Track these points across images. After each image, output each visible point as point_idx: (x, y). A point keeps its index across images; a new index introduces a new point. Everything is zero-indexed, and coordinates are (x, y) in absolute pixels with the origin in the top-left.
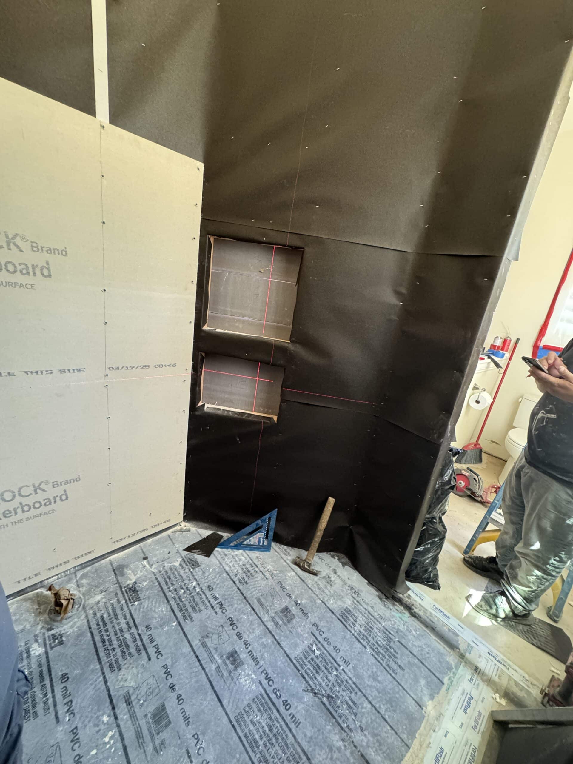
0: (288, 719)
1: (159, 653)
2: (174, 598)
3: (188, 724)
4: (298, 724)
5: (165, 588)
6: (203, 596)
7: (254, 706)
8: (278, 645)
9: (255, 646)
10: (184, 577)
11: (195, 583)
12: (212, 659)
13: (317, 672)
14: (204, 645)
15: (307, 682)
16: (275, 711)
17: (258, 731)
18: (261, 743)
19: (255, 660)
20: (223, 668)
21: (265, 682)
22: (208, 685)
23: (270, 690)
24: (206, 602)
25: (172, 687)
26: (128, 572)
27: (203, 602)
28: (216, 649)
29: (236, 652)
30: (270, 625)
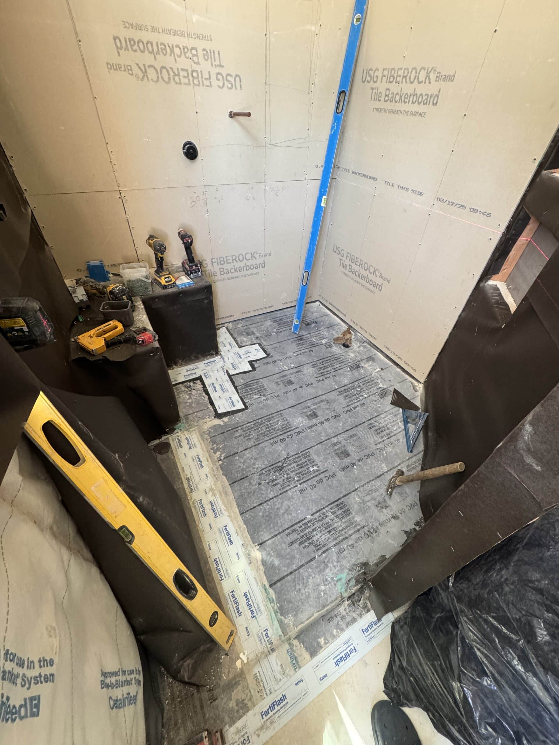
0: (276, 439)
1: (320, 381)
2: (354, 386)
3: (284, 393)
4: (272, 444)
5: (361, 381)
6: (356, 401)
7: (286, 422)
8: (318, 442)
9: (319, 428)
10: (370, 390)
11: (366, 396)
12: (314, 404)
13: (298, 465)
14: (322, 401)
15: (293, 456)
16: (281, 433)
17: (274, 423)
18: (268, 423)
19: (311, 427)
20: (309, 410)
21: (297, 430)
22: (300, 402)
23: (292, 432)
24: (352, 402)
25: (301, 387)
26: (370, 363)
27: (351, 401)
28: (320, 407)
29: (317, 417)
30: (335, 440)
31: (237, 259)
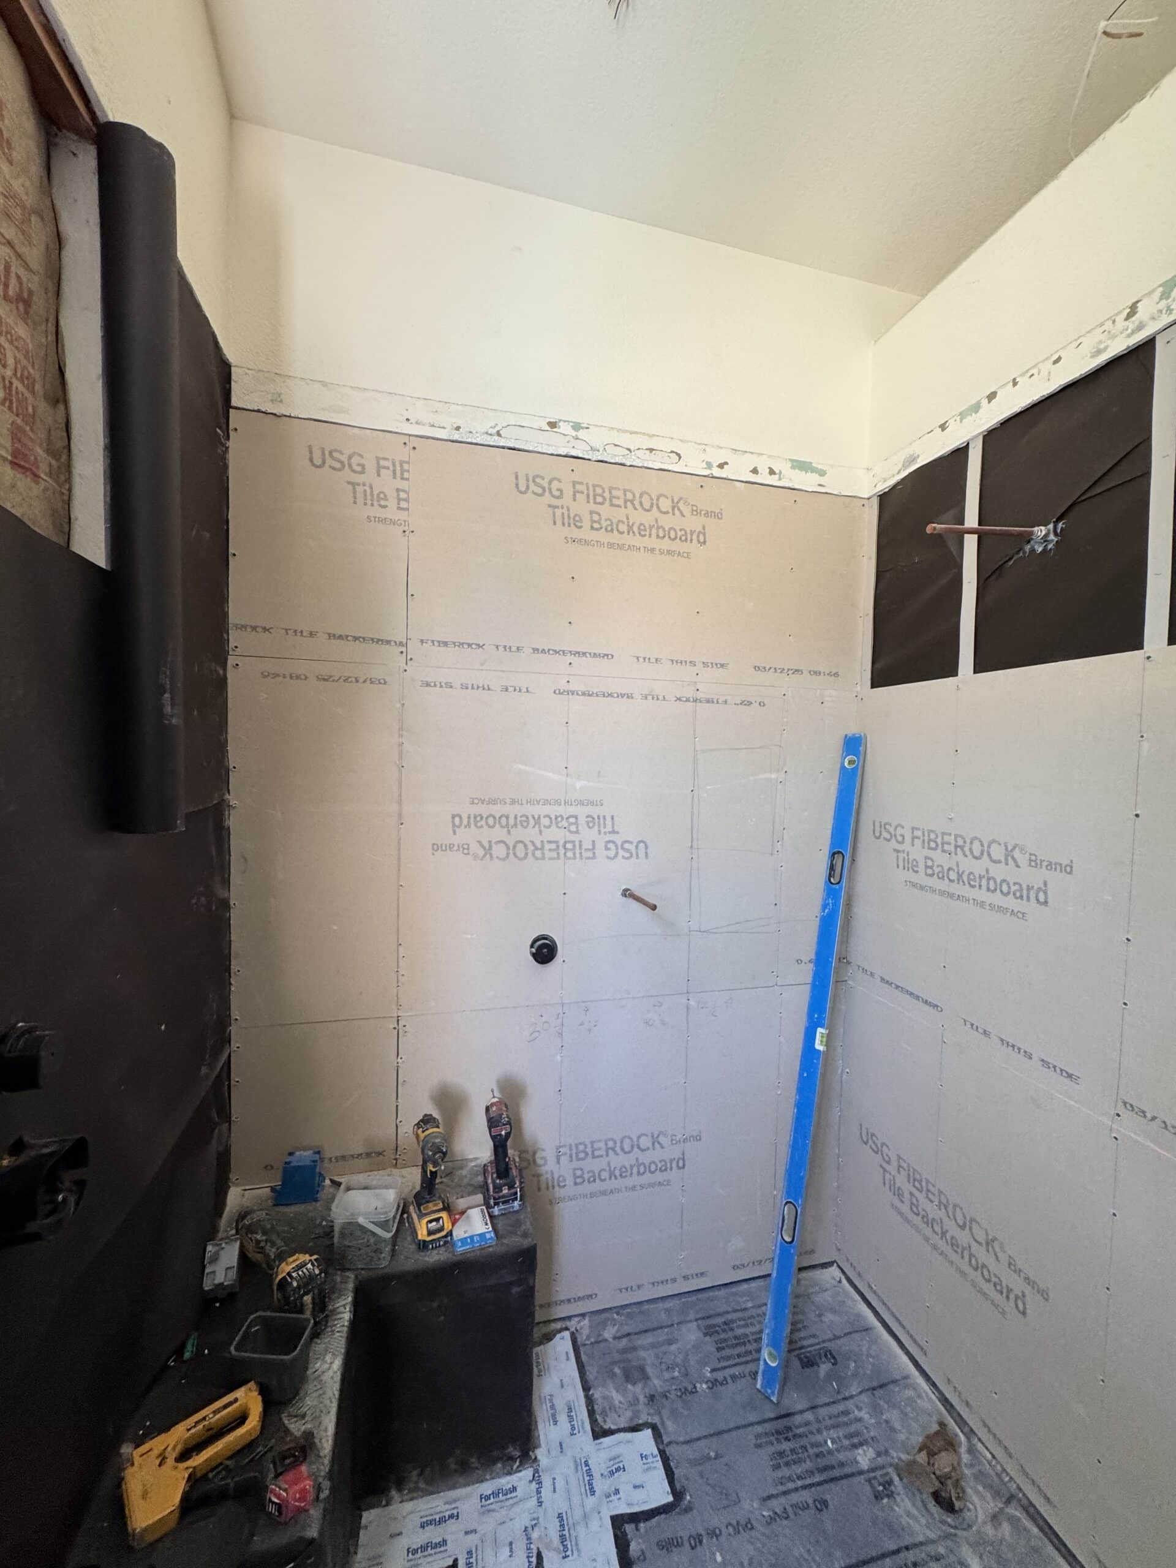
31: (618, 1149)
